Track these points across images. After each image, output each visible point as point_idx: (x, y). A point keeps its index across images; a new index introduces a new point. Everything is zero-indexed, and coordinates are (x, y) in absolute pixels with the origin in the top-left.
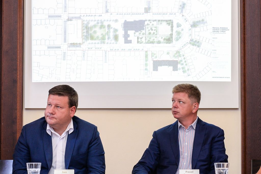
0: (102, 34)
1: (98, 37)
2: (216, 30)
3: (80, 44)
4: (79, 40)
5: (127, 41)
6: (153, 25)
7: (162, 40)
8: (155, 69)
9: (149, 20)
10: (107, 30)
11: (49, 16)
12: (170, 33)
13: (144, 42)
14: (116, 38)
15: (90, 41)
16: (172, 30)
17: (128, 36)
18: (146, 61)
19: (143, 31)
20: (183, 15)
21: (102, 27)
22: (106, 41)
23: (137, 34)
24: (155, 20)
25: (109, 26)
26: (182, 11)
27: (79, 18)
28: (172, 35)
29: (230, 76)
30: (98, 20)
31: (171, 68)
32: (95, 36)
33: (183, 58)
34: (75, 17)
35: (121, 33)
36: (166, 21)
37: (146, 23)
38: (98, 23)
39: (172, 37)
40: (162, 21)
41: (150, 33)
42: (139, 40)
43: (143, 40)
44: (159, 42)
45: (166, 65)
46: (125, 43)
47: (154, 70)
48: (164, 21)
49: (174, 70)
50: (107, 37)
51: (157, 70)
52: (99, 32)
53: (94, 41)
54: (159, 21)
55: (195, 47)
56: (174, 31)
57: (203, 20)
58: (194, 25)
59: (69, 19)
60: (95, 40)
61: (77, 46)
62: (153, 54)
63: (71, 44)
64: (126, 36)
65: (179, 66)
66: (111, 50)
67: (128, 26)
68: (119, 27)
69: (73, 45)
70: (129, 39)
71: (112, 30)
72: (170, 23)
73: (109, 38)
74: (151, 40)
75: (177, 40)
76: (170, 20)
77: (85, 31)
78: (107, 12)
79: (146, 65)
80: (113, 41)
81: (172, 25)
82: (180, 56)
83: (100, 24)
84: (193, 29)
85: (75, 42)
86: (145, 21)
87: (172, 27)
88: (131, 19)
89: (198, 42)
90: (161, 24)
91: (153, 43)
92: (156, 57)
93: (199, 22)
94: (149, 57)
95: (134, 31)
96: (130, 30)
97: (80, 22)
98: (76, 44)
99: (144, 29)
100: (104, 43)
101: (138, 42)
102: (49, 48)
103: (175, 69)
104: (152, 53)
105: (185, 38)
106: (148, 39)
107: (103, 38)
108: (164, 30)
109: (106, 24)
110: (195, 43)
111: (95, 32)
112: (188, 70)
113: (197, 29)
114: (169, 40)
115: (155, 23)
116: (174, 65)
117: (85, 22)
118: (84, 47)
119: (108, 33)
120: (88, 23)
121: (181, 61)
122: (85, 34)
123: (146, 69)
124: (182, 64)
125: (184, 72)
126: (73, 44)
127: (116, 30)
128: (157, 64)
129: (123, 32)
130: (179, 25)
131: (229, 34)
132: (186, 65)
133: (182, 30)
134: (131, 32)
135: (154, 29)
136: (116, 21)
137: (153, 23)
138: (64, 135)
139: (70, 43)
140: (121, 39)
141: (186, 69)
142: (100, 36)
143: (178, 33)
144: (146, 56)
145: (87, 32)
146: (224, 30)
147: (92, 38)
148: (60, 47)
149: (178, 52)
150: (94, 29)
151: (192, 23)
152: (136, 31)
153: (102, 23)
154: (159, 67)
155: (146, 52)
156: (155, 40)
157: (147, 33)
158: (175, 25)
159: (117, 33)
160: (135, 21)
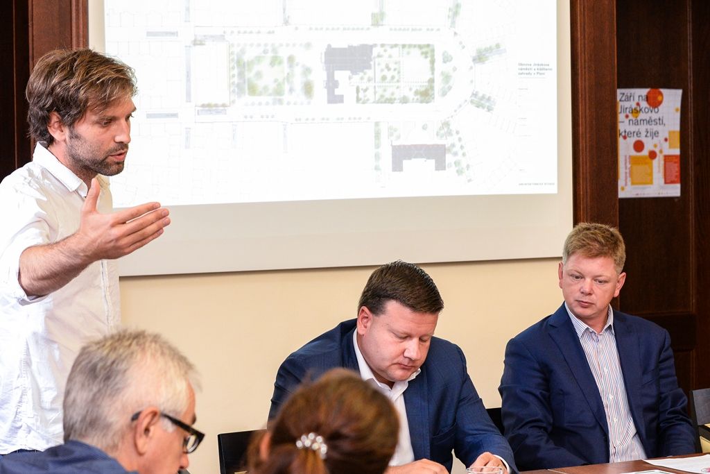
0: (276, 81)
1: (266, 88)
2: (524, 69)
3: (224, 105)
4: (223, 97)
5: (334, 99)
6: (390, 56)
7: (411, 95)
8: (397, 166)
9: (382, 45)
10: (287, 70)
11: (149, 34)
12: (429, 76)
13: (372, 100)
14: (308, 89)
15: (247, 98)
16: (433, 69)
17: (336, 84)
18: (377, 146)
19: (370, 73)
20: (455, 34)
21: (275, 61)
22: (286, 97)
23: (356, 78)
24: (396, 45)
25: (291, 59)
26: (453, 23)
27: (222, 37)
28: (432, 81)
29: (556, 181)
30: (266, 45)
31: (432, 162)
32: (260, 84)
33: (456, 137)
34: (212, 36)
35: (319, 77)
36: (420, 47)
37: (375, 51)
38: (265, 52)
39: (432, 88)
40: (410, 46)
41: (384, 78)
42: (361, 95)
43: (370, 94)
44: (404, 100)
45: (421, 157)
46: (330, 101)
47: (394, 169)
48: (415, 46)
49: (437, 168)
50: (286, 87)
51: (401, 170)
52: (269, 76)
53: (255, 99)
54: (404, 46)
55: (481, 111)
56: (437, 72)
57: (498, 46)
58: (480, 58)
59: (198, 42)
60: (260, 94)
61: (218, 112)
62: (392, 131)
63: (203, 106)
64: (332, 84)
65: (449, 158)
66: (298, 121)
67: (334, 59)
69: (208, 107)
70: (337, 92)
71: (298, 70)
72: (427, 51)
73: (291, 90)
74: (387, 95)
75: (444, 94)
76: (428, 46)
77: (236, 72)
78: (286, 22)
79: (377, 156)
80: (303, 97)
81: (433, 56)
82: (450, 133)
83: (270, 54)
84: (478, 66)
85: (213, 102)
86: (372, 47)
87: (433, 62)
88: (341, 42)
89: (489, 99)
90: (408, 53)
91: (390, 101)
92: (399, 137)
93: (490, 50)
94: (384, 135)
95: (348, 73)
96: (341, 69)
98: (216, 105)
99: (369, 67)
100: (280, 102)
101: (358, 100)
102: (149, 116)
103: (441, 166)
104: (390, 128)
105: (461, 90)
106: (380, 92)
107: (278, 92)
108: (415, 71)
109: (284, 54)
110: (482, 102)
111: (259, 75)
112: (468, 166)
113: (486, 67)
114: (426, 95)
115: (395, 51)
116: (437, 154)
117: (236, 50)
119: (288, 78)
120: (243, 52)
121: (453, 145)
122: (236, 80)
123: (377, 168)
124: (456, 154)
125: (460, 172)
126: (209, 105)
127: (307, 71)
128: (402, 154)
129: (324, 76)
130: (447, 58)
131: (552, 76)
132: (464, 155)
133: (455, 69)
134: (342, 76)
135: (392, 66)
136: (308, 45)
137: (390, 51)
139: (200, 104)
140: (320, 92)
141: (464, 165)
142: (272, 86)
143: (447, 78)
144: (377, 135)
145: (241, 74)
146: (542, 68)
147: (253, 90)
148: (175, 115)
149: (446, 124)
150: (256, 68)
151: (474, 54)
152: (354, 72)
153: (275, 50)
154: (406, 163)
155: (377, 124)
156: (397, 96)
157: (378, 78)
158: (439, 58)
159: (311, 77)
160: (351, 47)
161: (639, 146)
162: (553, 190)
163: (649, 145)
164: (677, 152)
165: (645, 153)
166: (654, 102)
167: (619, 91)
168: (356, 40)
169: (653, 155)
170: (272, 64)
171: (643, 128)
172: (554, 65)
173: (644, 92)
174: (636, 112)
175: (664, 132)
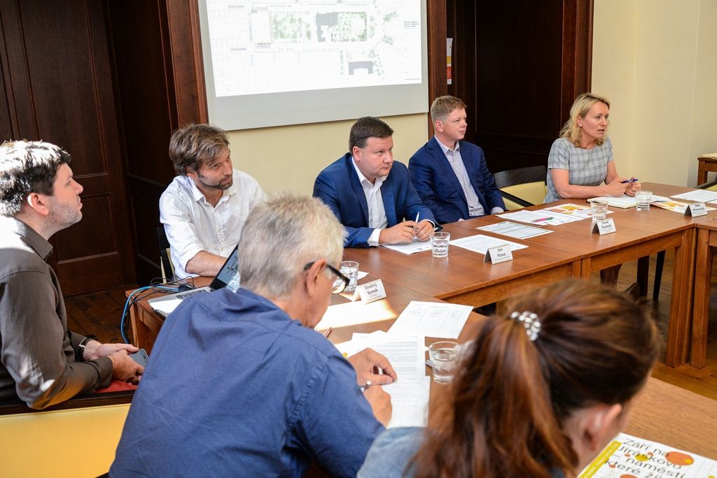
0: (293, 31)
1: (288, 35)
2: (407, 24)
3: (269, 44)
4: (267, 39)
5: (321, 40)
6: (346, 18)
7: (356, 37)
8: (351, 72)
9: (343, 13)
10: (298, 26)
11: (229, 7)
12: (364, 28)
13: (338, 40)
14: (309, 35)
15: (280, 40)
16: (366, 24)
17: (322, 32)
18: (342, 63)
19: (337, 26)
20: (376, 7)
21: (292, 20)
22: (298, 39)
23: (331, 29)
24: (349, 13)
25: (300, 20)
26: (375, 1)
27: (266, 9)
28: (365, 30)
29: (420, 77)
30: (287, 12)
31: (367, 70)
32: (285, 33)
33: (377, 57)
34: (261, 8)
35: (314, 28)
36: (360, 13)
37: (339, 16)
38: (288, 16)
39: (366, 34)
40: (355, 13)
41: (344, 29)
42: (333, 37)
43: (337, 37)
44: (353, 40)
45: (362, 67)
46: (319, 41)
47: (350, 74)
48: (358, 13)
49: (369, 73)
50: (298, 34)
51: (353, 74)
52: (290, 28)
53: (284, 40)
54: (352, 13)
55: (388, 45)
56: (368, 26)
57: (395, 13)
58: (387, 19)
59: (254, 11)
60: (286, 38)
61: (266, 47)
63: (259, 44)
64: (320, 32)
65: (374, 68)
66: (304, 51)
67: (321, 19)
68: (311, 20)
69: (261, 44)
70: (322, 36)
71: (303, 25)
73: (301, 36)
74: (346, 38)
75: (371, 37)
76: (364, 13)
77: (274, 26)
79: (342, 68)
80: (306, 39)
81: (366, 18)
82: (374, 55)
83: (290, 17)
84: (386, 23)
85: (263, 42)
86: (338, 13)
87: (366, 21)
88: (323, 11)
89: (391, 39)
90: (355, 16)
91: (347, 40)
92: (351, 58)
93: (391, 15)
94: (345, 57)
95: (327, 27)
96: (324, 24)
97: (266, 14)
98: (265, 44)
99: (337, 24)
100: (296, 41)
101: (332, 40)
102: (232, 50)
103: (371, 72)
104: (347, 54)
105: (379, 34)
106: (342, 36)
107: (295, 36)
108: (357, 25)
109: (296, 17)
110: (388, 40)
111: (285, 28)
112: (383, 72)
113: (390, 23)
114: (363, 37)
115: (348, 16)
116: (369, 66)
117: (273, 15)
118: (273, 47)
119: (299, 29)
120: (276, 16)
121: (376, 62)
122: (274, 30)
123: (342, 73)
124: (377, 66)
125: (379, 74)
126: (262, 44)
127: (308, 25)
128: (353, 66)
129: (316, 28)
130: (372, 19)
131: (419, 27)
132: (381, 66)
133: (376, 24)
134: (324, 28)
135: (347, 23)
136: (308, 13)
137: (346, 16)
139: (257, 43)
140: (314, 36)
141: (381, 71)
142: (292, 33)
143: (372, 29)
144: (342, 57)
145: (276, 28)
146: (414, 24)
147: (282, 36)
148: (245, 49)
149: (372, 51)
150: (283, 24)
151: (384, 17)
152: (330, 26)
153: (292, 15)
154: (355, 70)
155: (341, 52)
156: (350, 38)
157: (341, 29)
158: (368, 19)
159: (310, 29)
160: (328, 13)
162: (420, 82)
168: (330, 10)
170: (291, 22)
172: (419, 22)
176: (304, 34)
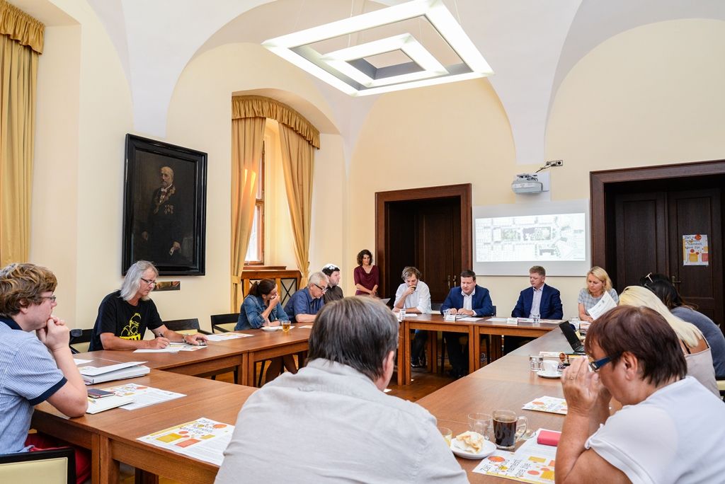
0: (512, 236)
1: (509, 238)
3: (500, 242)
4: (500, 240)
5: (525, 239)
7: (544, 238)
8: (541, 254)
9: (537, 228)
10: (514, 234)
12: (549, 234)
14: (519, 238)
15: (505, 240)
18: (536, 250)
19: (534, 234)
21: (512, 232)
23: (531, 235)
24: (541, 227)
25: (515, 232)
26: (556, 222)
31: (550, 253)
35: (522, 235)
36: (547, 227)
38: (509, 230)
39: (550, 237)
41: (538, 235)
42: (532, 239)
43: (534, 238)
44: (543, 240)
45: (547, 252)
48: (545, 227)
50: (514, 237)
52: (510, 235)
53: (507, 240)
54: (543, 227)
55: (563, 242)
56: (551, 233)
57: (568, 227)
58: (563, 229)
59: (495, 229)
64: (525, 236)
65: (555, 252)
66: (517, 244)
67: (525, 231)
68: (520, 231)
69: (497, 242)
71: (517, 234)
74: (539, 238)
75: (553, 238)
76: (549, 227)
77: (503, 234)
78: (514, 224)
79: (536, 252)
80: (518, 240)
81: (550, 229)
82: (555, 247)
84: (563, 232)
86: (534, 228)
87: (550, 231)
88: (527, 227)
89: (566, 239)
90: (544, 229)
91: (539, 240)
92: (541, 248)
93: (566, 227)
94: (538, 248)
95: (529, 234)
96: (527, 233)
97: (500, 230)
99: (534, 232)
100: (513, 241)
102: (485, 244)
103: (552, 254)
104: (539, 246)
105: (558, 237)
106: (537, 238)
107: (512, 238)
108: (546, 232)
109: (514, 230)
110: (564, 239)
112: (560, 254)
113: (565, 231)
114: (548, 238)
115: (540, 229)
116: (552, 252)
118: (502, 243)
120: (504, 230)
121: (556, 249)
122: (503, 236)
123: (536, 255)
125: (558, 256)
127: (519, 234)
128: (542, 252)
130: (554, 230)
131: (584, 233)
132: (559, 251)
133: (556, 232)
134: (527, 235)
135: (540, 232)
136: (519, 229)
138: (471, 296)
139: (495, 241)
140: (522, 238)
143: (554, 234)
144: (536, 247)
147: (506, 238)
148: (490, 244)
149: (554, 245)
150: (507, 234)
151: (561, 228)
153: (511, 230)
154: (543, 254)
155: (536, 245)
156: (541, 239)
157: (536, 235)
158: (552, 230)
160: (529, 228)
161: (692, 251)
163: (696, 251)
164: (707, 252)
165: (695, 253)
166: (698, 238)
167: (684, 236)
168: (531, 227)
169: (698, 253)
171: (694, 246)
173: (694, 236)
174: (691, 241)
175: (702, 247)
176: (517, 237)
